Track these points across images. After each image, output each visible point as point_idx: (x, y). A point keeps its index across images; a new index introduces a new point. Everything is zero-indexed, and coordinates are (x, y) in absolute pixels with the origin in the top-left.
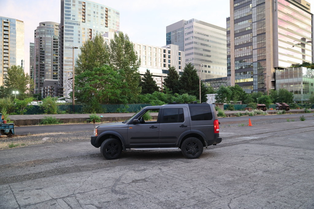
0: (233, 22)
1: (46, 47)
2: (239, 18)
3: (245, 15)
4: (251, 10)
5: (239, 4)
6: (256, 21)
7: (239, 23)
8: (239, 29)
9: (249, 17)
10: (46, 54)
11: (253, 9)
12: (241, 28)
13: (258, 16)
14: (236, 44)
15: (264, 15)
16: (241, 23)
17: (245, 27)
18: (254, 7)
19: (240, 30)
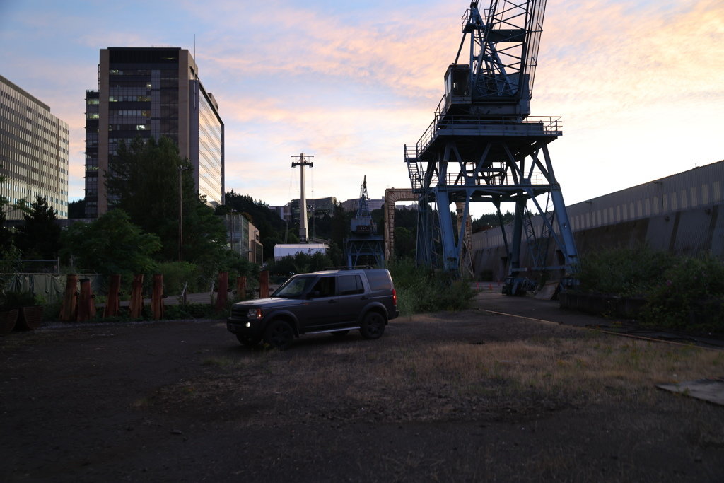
0: (107, 104)
2: (121, 99)
3: (135, 99)
4: (149, 93)
5: (121, 73)
6: (159, 116)
7: (121, 113)
8: (120, 122)
9: (145, 106)
11: (153, 93)
12: (125, 123)
13: (162, 109)
14: (111, 152)
15: (176, 112)
16: (125, 113)
17: (134, 122)
18: (156, 90)
19: (122, 126)
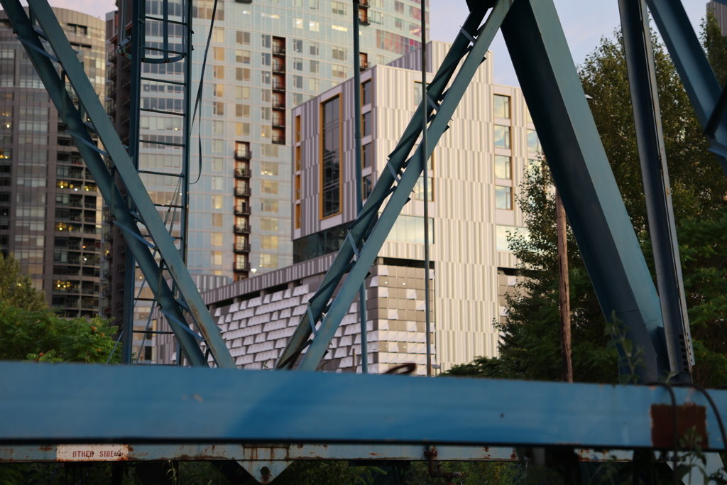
1: (21, 141)
10: (20, 182)
